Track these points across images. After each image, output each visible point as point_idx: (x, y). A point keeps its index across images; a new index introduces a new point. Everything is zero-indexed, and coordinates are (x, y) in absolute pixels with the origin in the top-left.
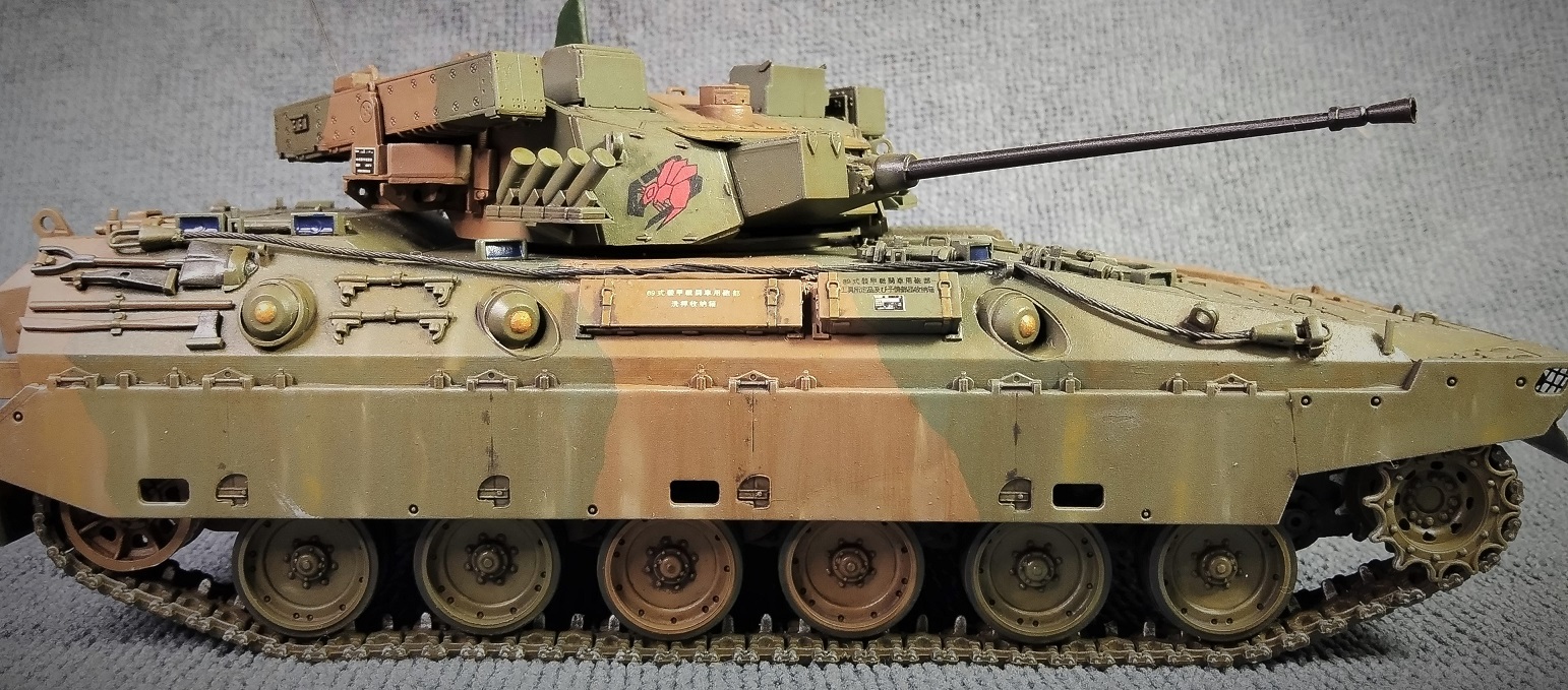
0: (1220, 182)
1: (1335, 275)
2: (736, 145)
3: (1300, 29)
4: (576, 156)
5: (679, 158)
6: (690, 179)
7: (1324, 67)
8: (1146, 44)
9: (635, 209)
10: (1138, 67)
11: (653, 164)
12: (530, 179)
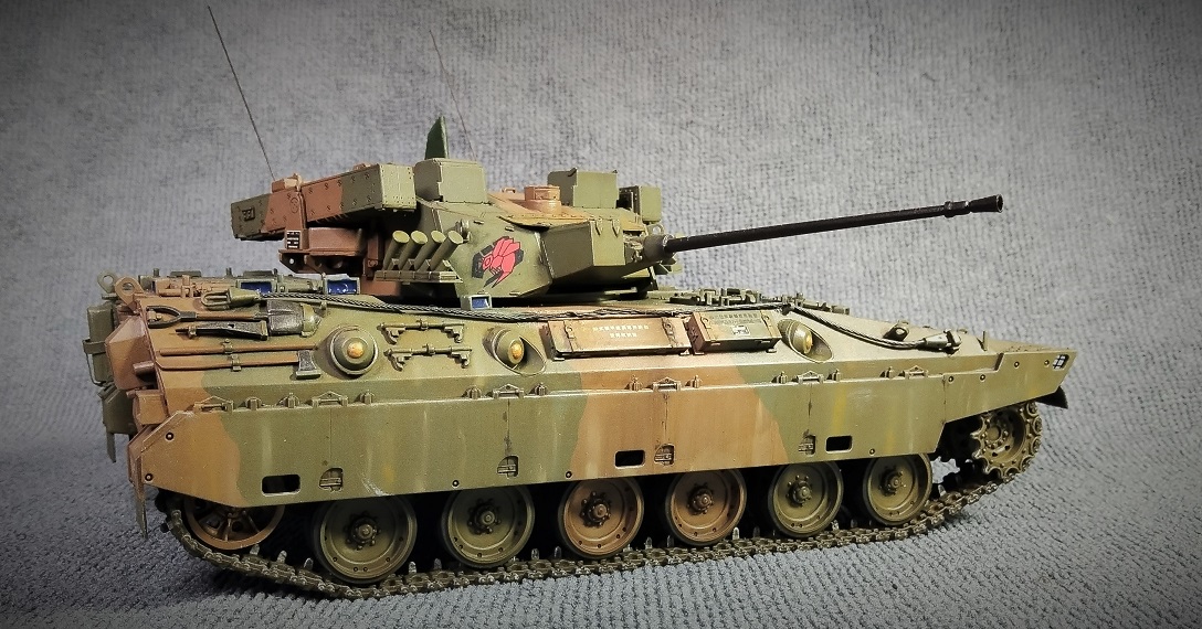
0: (1004, 254)
1: (1085, 322)
2: (546, 229)
3: (1067, 144)
4: (438, 236)
5: (507, 238)
6: (515, 252)
7: (1084, 172)
8: (952, 155)
9: (477, 272)
10: (946, 171)
11: (488, 242)
12: (405, 252)
